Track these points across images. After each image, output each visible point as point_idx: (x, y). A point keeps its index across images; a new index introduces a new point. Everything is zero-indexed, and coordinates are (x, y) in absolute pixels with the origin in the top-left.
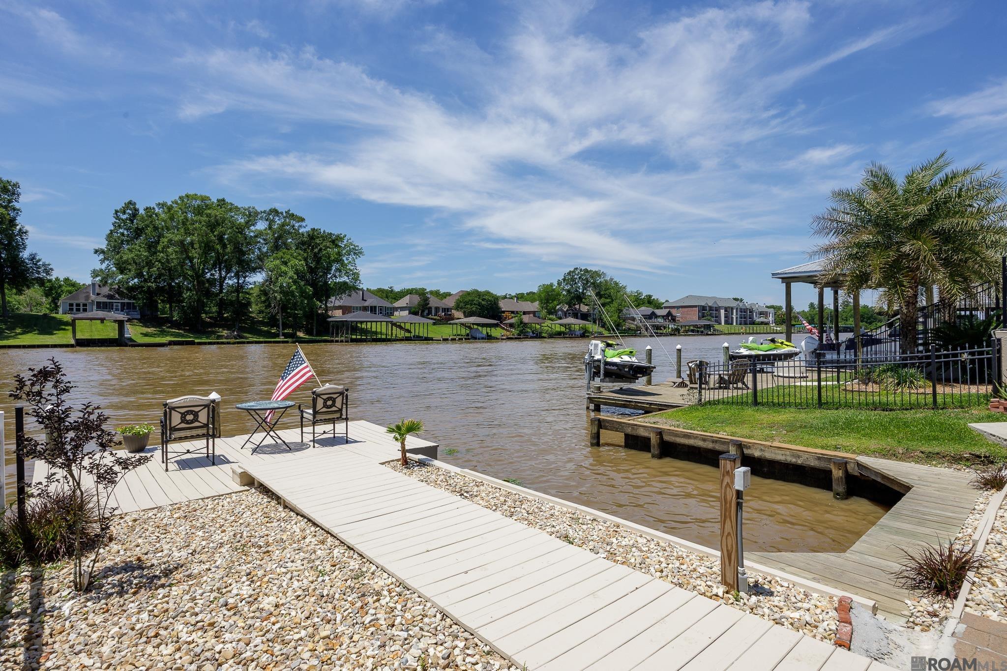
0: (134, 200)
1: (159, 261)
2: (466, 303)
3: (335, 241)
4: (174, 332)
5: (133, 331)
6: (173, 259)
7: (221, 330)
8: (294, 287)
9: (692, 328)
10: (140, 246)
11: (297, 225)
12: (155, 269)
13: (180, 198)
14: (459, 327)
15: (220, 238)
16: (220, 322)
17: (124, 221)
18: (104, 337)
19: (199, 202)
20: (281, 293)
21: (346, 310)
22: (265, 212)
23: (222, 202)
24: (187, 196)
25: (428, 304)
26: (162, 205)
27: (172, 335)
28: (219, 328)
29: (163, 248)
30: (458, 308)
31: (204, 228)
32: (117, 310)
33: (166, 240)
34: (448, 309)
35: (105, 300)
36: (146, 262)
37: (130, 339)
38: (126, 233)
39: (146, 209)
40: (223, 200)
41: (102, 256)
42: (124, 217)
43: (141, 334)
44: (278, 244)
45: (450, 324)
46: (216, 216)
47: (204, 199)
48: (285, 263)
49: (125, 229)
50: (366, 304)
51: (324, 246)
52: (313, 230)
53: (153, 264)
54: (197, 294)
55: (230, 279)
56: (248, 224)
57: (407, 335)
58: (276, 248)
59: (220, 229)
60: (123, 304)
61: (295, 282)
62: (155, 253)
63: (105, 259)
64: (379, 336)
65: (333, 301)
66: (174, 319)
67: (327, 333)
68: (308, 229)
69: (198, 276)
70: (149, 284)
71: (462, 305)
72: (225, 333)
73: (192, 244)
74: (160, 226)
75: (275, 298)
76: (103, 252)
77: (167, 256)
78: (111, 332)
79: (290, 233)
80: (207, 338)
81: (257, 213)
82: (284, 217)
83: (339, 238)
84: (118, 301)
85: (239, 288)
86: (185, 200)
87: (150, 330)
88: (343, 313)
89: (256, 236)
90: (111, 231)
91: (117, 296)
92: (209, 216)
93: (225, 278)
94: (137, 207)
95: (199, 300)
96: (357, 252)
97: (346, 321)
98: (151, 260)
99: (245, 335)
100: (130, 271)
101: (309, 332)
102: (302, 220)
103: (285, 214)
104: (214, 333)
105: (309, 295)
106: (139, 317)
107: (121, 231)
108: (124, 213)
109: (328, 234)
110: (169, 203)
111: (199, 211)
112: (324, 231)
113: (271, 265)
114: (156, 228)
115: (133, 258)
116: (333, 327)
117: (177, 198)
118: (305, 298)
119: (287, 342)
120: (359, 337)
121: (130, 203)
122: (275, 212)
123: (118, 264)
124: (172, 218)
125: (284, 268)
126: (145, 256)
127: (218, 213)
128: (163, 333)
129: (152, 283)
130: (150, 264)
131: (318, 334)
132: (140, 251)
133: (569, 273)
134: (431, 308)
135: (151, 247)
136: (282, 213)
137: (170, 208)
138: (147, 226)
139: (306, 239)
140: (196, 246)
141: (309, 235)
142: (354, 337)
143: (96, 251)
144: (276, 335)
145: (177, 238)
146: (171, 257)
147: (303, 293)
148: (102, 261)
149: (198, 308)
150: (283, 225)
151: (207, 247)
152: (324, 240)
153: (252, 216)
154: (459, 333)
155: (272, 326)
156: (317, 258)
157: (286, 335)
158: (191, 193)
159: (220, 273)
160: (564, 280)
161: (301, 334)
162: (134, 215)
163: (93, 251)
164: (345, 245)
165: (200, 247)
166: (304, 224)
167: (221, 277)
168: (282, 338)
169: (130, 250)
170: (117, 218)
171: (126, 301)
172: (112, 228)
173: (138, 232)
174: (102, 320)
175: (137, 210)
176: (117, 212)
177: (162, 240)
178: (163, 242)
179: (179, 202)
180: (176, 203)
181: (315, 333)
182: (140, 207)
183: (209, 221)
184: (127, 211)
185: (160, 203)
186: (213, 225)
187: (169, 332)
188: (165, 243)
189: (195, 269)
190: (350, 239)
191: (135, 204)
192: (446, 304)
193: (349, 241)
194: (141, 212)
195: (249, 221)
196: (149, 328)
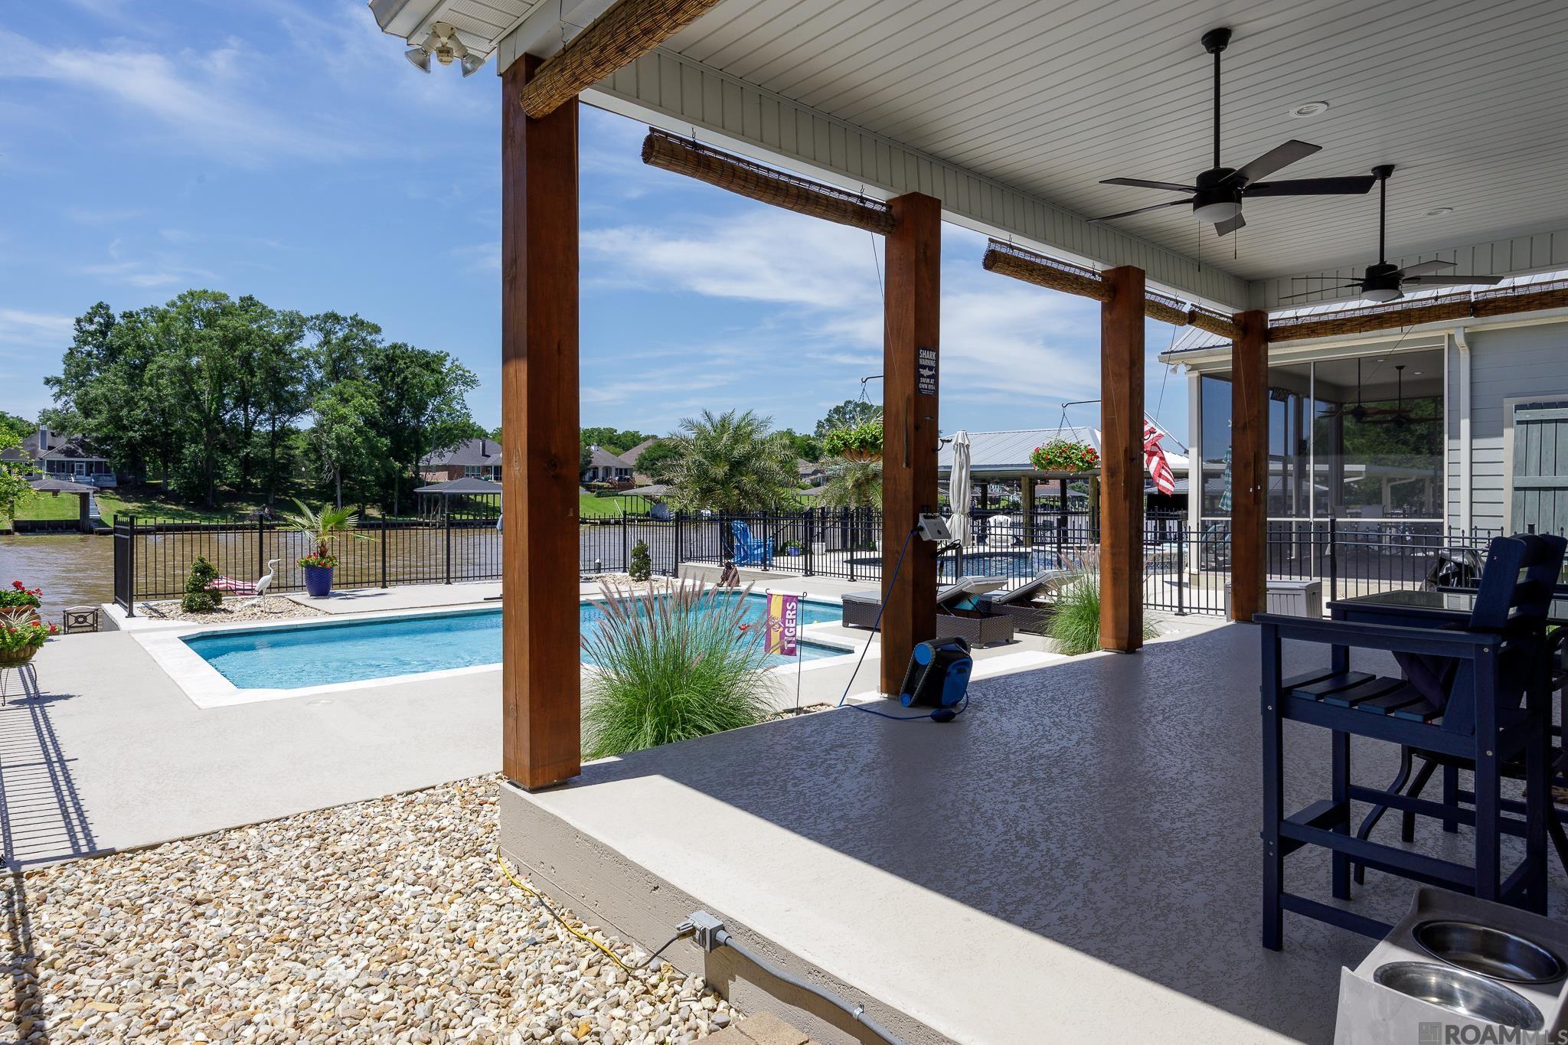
0: (106, 302)
1: (146, 399)
2: (654, 461)
3: (430, 363)
4: (170, 509)
5: (103, 508)
6: (167, 395)
7: (243, 505)
8: (359, 439)
10: (116, 375)
11: (369, 338)
12: (139, 411)
13: (180, 297)
14: (641, 501)
15: (246, 360)
16: (242, 492)
17: (92, 334)
18: (57, 518)
19: (210, 305)
20: (338, 448)
21: (454, 471)
22: (317, 317)
23: (248, 303)
24: (192, 294)
25: (590, 462)
26: (151, 311)
27: (166, 514)
28: (242, 502)
29: (151, 379)
30: (641, 468)
31: (216, 347)
32: (81, 473)
33: (155, 366)
34: (626, 470)
35: (61, 458)
36: (125, 401)
37: (100, 522)
38: (95, 352)
39: (124, 316)
40: (251, 298)
41: (56, 389)
42: (92, 328)
43: (118, 512)
44: (337, 371)
45: (621, 495)
46: (237, 327)
47: (217, 298)
48: (345, 402)
49: (94, 346)
50: (488, 462)
51: (411, 373)
52: (394, 347)
53: (136, 404)
54: (206, 449)
55: (260, 424)
56: (289, 338)
58: (335, 374)
59: (244, 347)
60: (90, 464)
61: (359, 431)
62: (141, 385)
63: (62, 393)
65: (432, 458)
66: (170, 488)
67: (414, 512)
68: (386, 344)
69: (210, 421)
70: (131, 434)
71: (647, 464)
72: (251, 510)
73: (199, 369)
74: (147, 344)
75: (330, 456)
76: (58, 381)
77: (159, 390)
78: (69, 510)
79: (358, 350)
80: (224, 517)
81: (304, 321)
82: (349, 326)
83: (440, 359)
84: (83, 459)
85: (280, 436)
86: (189, 300)
87: (135, 506)
88: (450, 478)
89: (301, 358)
90: (70, 349)
91: (80, 451)
92: (223, 328)
93: (254, 423)
94: (111, 312)
95: (209, 459)
96: (469, 381)
97: (441, 493)
98: (133, 398)
100: (100, 412)
101: (387, 509)
102: (377, 330)
103: (349, 320)
104: (231, 510)
105: (383, 453)
106: (114, 484)
107: (87, 348)
108: (91, 321)
109: (419, 352)
110: (162, 307)
111: (210, 319)
112: (413, 348)
113: (323, 404)
114: (140, 347)
115: (104, 395)
116: (429, 501)
117: (175, 298)
118: (377, 456)
120: (464, 517)
121: (100, 305)
122: (334, 318)
123: (79, 404)
124: (167, 331)
125: (342, 410)
126: (122, 391)
127: (237, 323)
128: (153, 511)
129: (136, 432)
130: (130, 403)
131: (401, 513)
132: (115, 383)
133: (836, 411)
134: (596, 468)
135: (134, 376)
136: (345, 319)
137: (163, 316)
138: (127, 345)
139: (381, 362)
140: (205, 374)
141: (387, 356)
143: (47, 381)
145: (174, 363)
146: (165, 392)
147: (373, 451)
148: (57, 397)
149: (207, 472)
150: (346, 339)
151: (222, 376)
152: (412, 362)
153: (295, 324)
154: (635, 510)
156: (402, 392)
158: (198, 288)
160: (827, 421)
161: (373, 513)
162: (109, 323)
163: (42, 381)
164: (449, 370)
165: (211, 377)
166: (379, 337)
167: (247, 420)
169: (100, 381)
170: (81, 330)
171: (95, 459)
172: (73, 345)
173: (113, 353)
174: (56, 492)
175: (110, 317)
176: (79, 321)
177: (149, 366)
178: (151, 370)
179: (179, 303)
180: (174, 304)
181: (396, 510)
182: (116, 312)
183: (225, 336)
184: (96, 319)
185: (148, 306)
186: (231, 343)
187: (162, 509)
188: (154, 371)
189: (204, 411)
190: (457, 360)
191: (107, 308)
192: (623, 462)
193: (456, 363)
194: (118, 319)
195: (291, 334)
196: (129, 502)
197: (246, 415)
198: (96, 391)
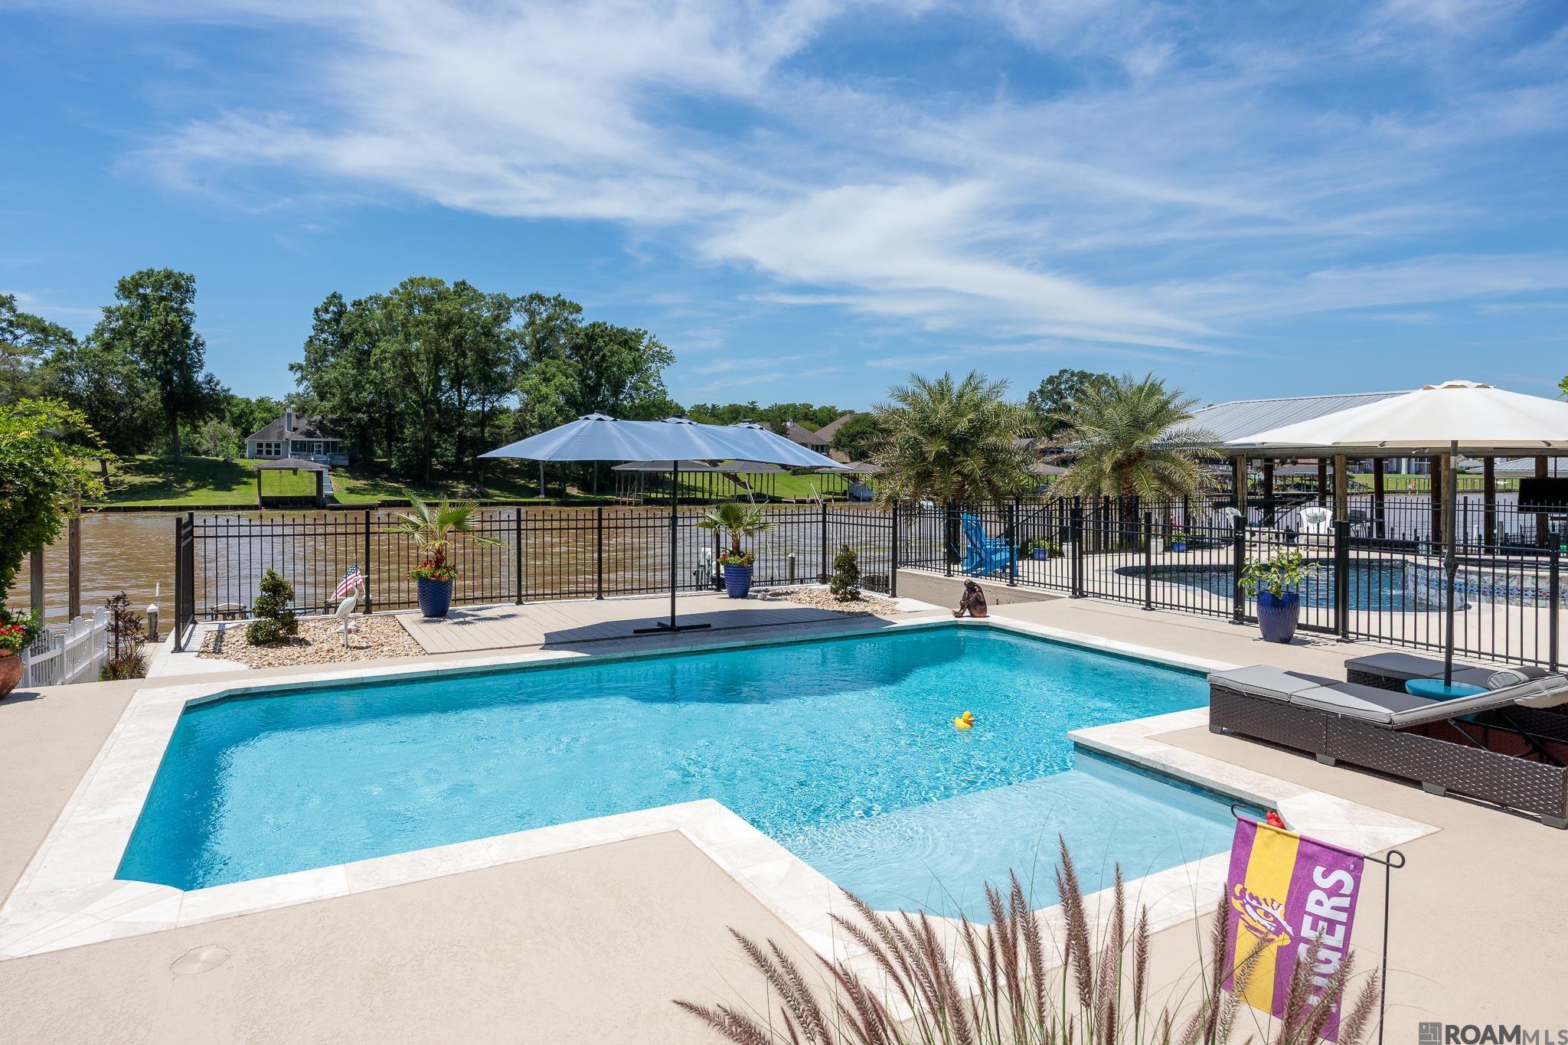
0: (339, 292)
1: (372, 382)
2: (853, 437)
3: (627, 340)
4: (390, 487)
5: (337, 486)
6: (390, 378)
7: (455, 483)
10: (347, 360)
11: (571, 318)
12: (365, 394)
13: (401, 285)
14: (838, 479)
15: (457, 344)
16: (456, 470)
17: (328, 322)
18: (298, 495)
19: (427, 290)
20: (540, 428)
22: (523, 299)
23: (462, 287)
24: (412, 281)
26: (375, 299)
27: (387, 491)
28: (453, 480)
29: (376, 363)
31: (431, 331)
32: (319, 452)
33: (379, 351)
34: (822, 446)
35: (303, 438)
36: (354, 384)
37: (332, 498)
38: (330, 339)
39: (355, 304)
40: (464, 283)
41: (299, 375)
42: (327, 317)
43: (348, 489)
44: (542, 350)
45: (818, 473)
46: (449, 312)
47: (434, 284)
48: (547, 380)
49: (328, 334)
51: (609, 351)
52: (594, 325)
53: (363, 387)
54: (423, 429)
55: (472, 404)
56: (497, 320)
57: (741, 491)
58: (539, 354)
59: (456, 330)
60: (327, 444)
62: (366, 370)
63: (303, 378)
64: (699, 495)
66: (393, 466)
67: (610, 491)
68: (586, 323)
69: (426, 403)
70: (360, 415)
71: (844, 440)
72: (461, 489)
73: (417, 354)
74: (373, 330)
76: (300, 367)
77: (383, 374)
78: (305, 487)
79: (562, 330)
80: (438, 496)
81: (511, 303)
82: (552, 306)
83: (638, 336)
84: (320, 439)
85: (484, 419)
86: (409, 287)
87: (360, 483)
89: (508, 339)
90: (310, 337)
91: (318, 432)
92: (438, 312)
93: (466, 403)
94: (343, 301)
95: (427, 438)
96: (666, 358)
97: (637, 471)
98: (361, 381)
99: (491, 491)
100: (334, 395)
101: (587, 486)
102: (578, 309)
103: (552, 301)
104: (446, 488)
106: (347, 463)
107: (324, 336)
108: (327, 311)
109: (618, 330)
110: (386, 294)
111: (427, 304)
112: (612, 327)
113: (527, 384)
114: (368, 333)
115: (337, 379)
116: (626, 479)
117: (398, 287)
119: (548, 504)
120: (660, 496)
121: (334, 296)
122: (540, 299)
123: (317, 388)
124: (389, 317)
125: (544, 389)
126: (352, 375)
127: (454, 306)
128: (375, 488)
129: (363, 413)
130: (358, 386)
131: (601, 491)
132: (346, 368)
133: (1051, 380)
135: (362, 360)
136: (549, 300)
137: (386, 304)
138: (357, 329)
139: (583, 340)
140: (423, 357)
141: (587, 335)
142: (653, 495)
143: (292, 368)
144: (535, 492)
145: (397, 347)
146: (388, 375)
148: (299, 382)
149: (426, 449)
150: (549, 319)
151: (438, 359)
152: (611, 340)
153: (502, 307)
154: (831, 489)
155: (531, 478)
156: (600, 371)
157: (548, 493)
158: (417, 276)
160: (1041, 392)
161: (572, 491)
162: (341, 312)
163: (288, 367)
164: (646, 347)
165: (428, 360)
166: (579, 317)
167: (460, 400)
168: (541, 498)
169: (334, 366)
170: (319, 319)
171: (330, 439)
172: (313, 333)
173: (345, 339)
174: (295, 471)
175: (342, 305)
176: (317, 311)
178: (375, 355)
179: (401, 291)
180: (396, 292)
181: (595, 488)
182: (348, 301)
183: (439, 320)
184: (332, 308)
185: (374, 294)
186: (444, 327)
187: (384, 486)
188: (378, 356)
189: (421, 393)
190: (654, 337)
191: (340, 297)
192: (819, 439)
193: (653, 340)
194: (349, 308)
195: (498, 316)
196: (358, 480)
197: (460, 395)
198: (330, 376)
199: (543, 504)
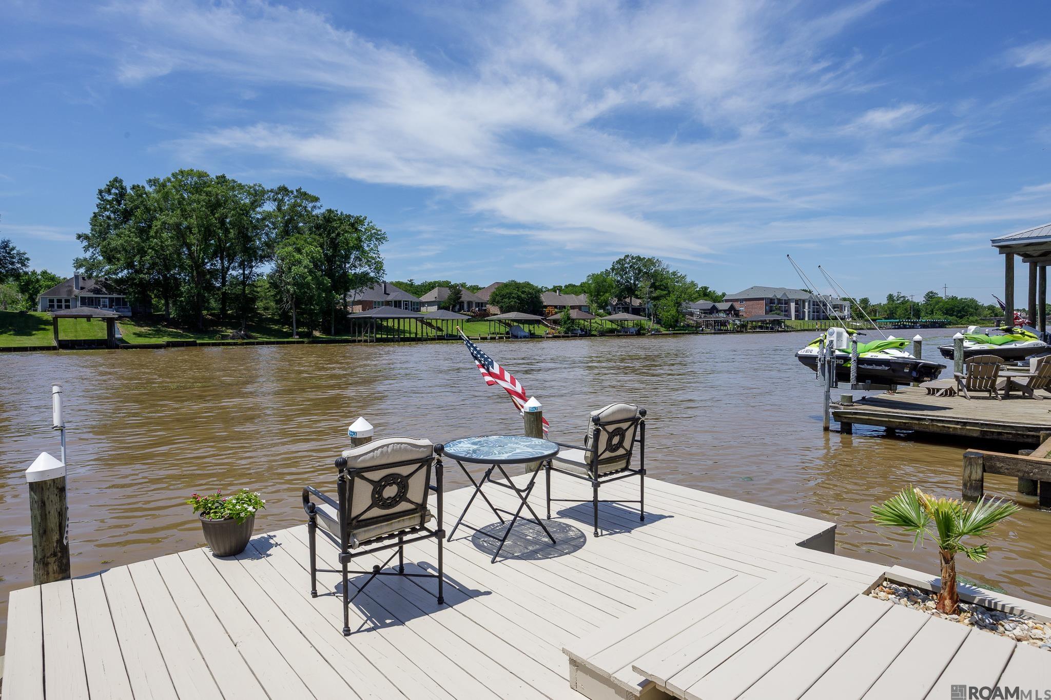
0: (120, 177)
1: (152, 248)
2: (503, 297)
3: (355, 224)
4: (172, 332)
5: (124, 331)
6: (168, 246)
7: (224, 328)
8: (310, 278)
9: (760, 324)
10: (130, 231)
11: (310, 206)
12: (148, 258)
13: (173, 175)
14: (497, 325)
15: (222, 222)
16: (222, 320)
17: (110, 202)
18: (90, 338)
19: (195, 179)
20: (294, 285)
21: (366, 305)
22: (272, 191)
23: (222, 180)
24: (182, 172)
25: (460, 297)
26: (153, 183)
27: (169, 335)
28: (222, 326)
29: (156, 233)
30: (494, 302)
31: (203, 209)
32: (105, 306)
33: (159, 223)
34: (482, 303)
35: (91, 295)
36: (138, 250)
37: (122, 340)
38: (112, 216)
39: (133, 188)
40: (223, 177)
41: (85, 243)
42: (110, 198)
43: (134, 334)
45: (487, 320)
46: (217, 195)
47: (201, 175)
48: (299, 251)
49: (112, 212)
50: (389, 298)
51: (343, 230)
52: (330, 211)
53: (146, 252)
54: (196, 287)
55: (234, 268)
56: (254, 204)
57: (439, 333)
58: (286, 233)
59: (221, 210)
60: (111, 300)
61: (310, 272)
62: (148, 239)
63: (90, 246)
64: (407, 335)
65: (353, 295)
66: (171, 316)
67: (347, 332)
68: (323, 210)
69: (198, 266)
70: (141, 276)
71: (498, 298)
72: (230, 332)
73: (189, 228)
74: (152, 207)
75: (288, 291)
76: (86, 237)
77: (162, 242)
78: (99, 331)
79: (301, 216)
80: (210, 338)
81: (264, 192)
82: (295, 197)
83: (359, 221)
84: (106, 296)
85: (245, 281)
86: (180, 177)
87: (144, 330)
88: (364, 309)
89: (264, 219)
90: (94, 213)
91: (104, 290)
92: (208, 195)
93: (228, 269)
94: (124, 185)
95: (199, 294)
96: (380, 238)
97: (371, 318)
98: (143, 247)
99: (254, 334)
100: (118, 260)
101: (326, 331)
102: (316, 199)
103: (295, 193)
104: (217, 332)
105: (327, 287)
106: (130, 314)
107: (107, 213)
108: (109, 192)
109: (346, 216)
110: (161, 181)
111: (197, 189)
112: (342, 213)
114: (148, 210)
115: (122, 245)
116: (354, 324)
117: (170, 176)
118: (324, 291)
119: (303, 342)
120: (384, 336)
121: (116, 180)
122: (284, 190)
123: (105, 252)
124: (166, 197)
125: (297, 256)
126: (136, 242)
127: (220, 191)
128: (158, 333)
129: (145, 274)
130: (142, 252)
131: (336, 334)
132: (130, 237)
133: (619, 262)
134: (463, 302)
135: (143, 232)
136: (292, 192)
137: (162, 187)
138: (137, 207)
139: (321, 222)
140: (195, 230)
141: (325, 217)
142: (379, 336)
143: (79, 237)
144: (289, 335)
145: (172, 221)
146: (166, 243)
147: (319, 284)
148: (86, 249)
149: (199, 303)
150: (295, 205)
151: (208, 233)
152: (342, 223)
153: (258, 195)
154: (497, 330)
155: (283, 324)
156: (334, 245)
157: (301, 335)
158: (186, 168)
159: (222, 263)
160: (613, 269)
161: (317, 334)
162: (122, 194)
163: (75, 236)
164: (366, 229)
165: (199, 231)
166: (318, 204)
167: (223, 267)
168: (296, 338)
170: (102, 199)
171: (115, 296)
172: (97, 210)
173: (127, 215)
174: (89, 318)
175: (123, 188)
176: (101, 192)
177: (154, 223)
178: (156, 226)
179: (173, 179)
180: (169, 180)
181: (333, 332)
182: (128, 185)
183: (209, 201)
184: (114, 191)
185: (152, 178)
186: (214, 206)
187: (165, 332)
188: (159, 226)
189: (194, 258)
190: (371, 222)
191: (121, 181)
192: (477, 297)
193: (370, 224)
194: (129, 191)
195: (255, 201)
196: (142, 327)
198: (116, 243)
199: (298, 342)
